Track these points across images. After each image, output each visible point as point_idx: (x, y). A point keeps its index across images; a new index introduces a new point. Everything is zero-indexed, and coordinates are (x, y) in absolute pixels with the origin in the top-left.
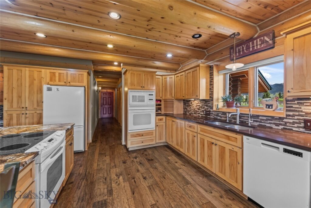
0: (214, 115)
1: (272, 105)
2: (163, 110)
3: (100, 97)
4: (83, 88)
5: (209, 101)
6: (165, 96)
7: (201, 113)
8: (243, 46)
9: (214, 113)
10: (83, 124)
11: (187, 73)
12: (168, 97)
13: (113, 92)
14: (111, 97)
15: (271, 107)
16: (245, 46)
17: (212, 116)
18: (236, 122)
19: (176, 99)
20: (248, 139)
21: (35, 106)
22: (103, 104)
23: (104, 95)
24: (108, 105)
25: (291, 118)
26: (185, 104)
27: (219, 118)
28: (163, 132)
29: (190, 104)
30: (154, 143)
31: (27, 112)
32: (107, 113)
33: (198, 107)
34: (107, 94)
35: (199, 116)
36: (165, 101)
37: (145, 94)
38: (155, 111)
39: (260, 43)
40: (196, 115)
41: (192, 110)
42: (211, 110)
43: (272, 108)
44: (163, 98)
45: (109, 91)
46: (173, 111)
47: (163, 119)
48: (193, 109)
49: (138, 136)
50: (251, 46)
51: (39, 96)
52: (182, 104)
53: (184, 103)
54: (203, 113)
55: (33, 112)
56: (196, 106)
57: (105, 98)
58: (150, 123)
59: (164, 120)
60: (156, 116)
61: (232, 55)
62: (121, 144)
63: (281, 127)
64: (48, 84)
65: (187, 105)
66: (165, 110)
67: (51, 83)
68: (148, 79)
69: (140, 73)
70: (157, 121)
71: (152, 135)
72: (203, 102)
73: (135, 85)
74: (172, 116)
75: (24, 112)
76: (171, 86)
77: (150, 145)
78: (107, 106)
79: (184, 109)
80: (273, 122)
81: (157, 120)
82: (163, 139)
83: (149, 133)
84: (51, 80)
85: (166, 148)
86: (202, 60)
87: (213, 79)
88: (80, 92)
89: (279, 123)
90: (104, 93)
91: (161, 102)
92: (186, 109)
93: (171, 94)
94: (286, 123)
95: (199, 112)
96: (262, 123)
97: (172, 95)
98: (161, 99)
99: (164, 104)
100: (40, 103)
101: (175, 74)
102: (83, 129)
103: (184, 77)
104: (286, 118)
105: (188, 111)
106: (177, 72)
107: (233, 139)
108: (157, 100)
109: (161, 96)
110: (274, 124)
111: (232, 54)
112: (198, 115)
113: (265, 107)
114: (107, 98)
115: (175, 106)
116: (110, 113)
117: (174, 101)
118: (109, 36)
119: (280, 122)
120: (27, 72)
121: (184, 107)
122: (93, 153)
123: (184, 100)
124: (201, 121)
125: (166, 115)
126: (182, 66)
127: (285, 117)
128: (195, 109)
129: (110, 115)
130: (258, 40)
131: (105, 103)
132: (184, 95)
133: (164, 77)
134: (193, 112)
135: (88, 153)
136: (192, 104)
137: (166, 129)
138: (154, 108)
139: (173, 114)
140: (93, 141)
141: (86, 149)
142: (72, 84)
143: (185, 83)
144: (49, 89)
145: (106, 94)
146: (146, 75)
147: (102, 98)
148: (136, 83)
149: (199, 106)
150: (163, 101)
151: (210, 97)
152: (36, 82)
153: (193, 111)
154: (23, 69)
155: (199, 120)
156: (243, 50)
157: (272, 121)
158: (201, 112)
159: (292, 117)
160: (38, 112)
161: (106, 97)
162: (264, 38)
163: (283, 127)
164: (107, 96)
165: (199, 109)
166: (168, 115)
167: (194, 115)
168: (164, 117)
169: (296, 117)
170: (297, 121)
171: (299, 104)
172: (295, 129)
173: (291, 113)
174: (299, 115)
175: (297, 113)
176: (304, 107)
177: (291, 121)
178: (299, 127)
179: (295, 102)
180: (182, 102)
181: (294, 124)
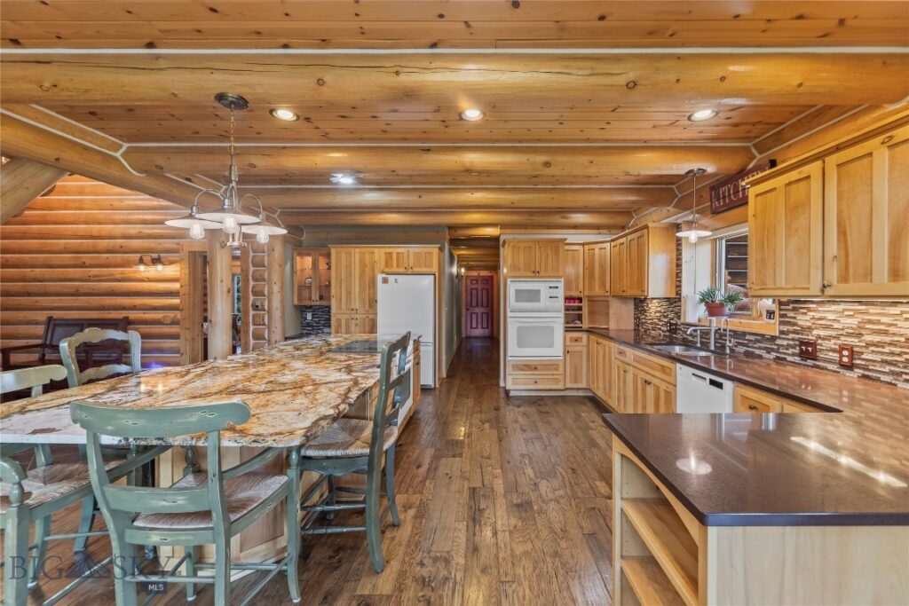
0: (683, 332)
1: (774, 313)
2: (587, 320)
3: (464, 289)
4: (432, 277)
5: (675, 302)
6: (591, 289)
7: (662, 328)
8: (730, 186)
9: (683, 328)
10: (431, 340)
11: (630, 241)
12: (597, 291)
13: (492, 277)
14: (487, 289)
15: (772, 316)
17: (679, 333)
19: (614, 296)
21: (367, 308)
22: (470, 306)
23: (472, 284)
24: (482, 306)
25: (785, 336)
26: (636, 307)
28: (582, 367)
29: (645, 308)
30: (560, 386)
31: (358, 316)
32: (480, 326)
33: (659, 315)
34: (479, 282)
35: (660, 335)
36: (591, 300)
37: (542, 286)
38: (562, 320)
40: (654, 332)
41: (649, 322)
42: (679, 323)
44: (586, 293)
45: (484, 273)
46: (608, 322)
47: (581, 338)
48: (650, 319)
49: (526, 368)
50: (741, 189)
51: (372, 291)
52: (631, 306)
53: (634, 305)
54: (665, 329)
55: (365, 316)
56: (655, 313)
57: (474, 292)
58: (551, 345)
59: (584, 342)
60: (566, 331)
61: (713, 203)
62: (498, 385)
63: (774, 355)
64: (383, 272)
65: (640, 309)
66: (591, 321)
67: (387, 270)
68: (547, 256)
69: (530, 244)
70: (568, 343)
71: (557, 370)
72: (665, 303)
73: (520, 270)
74: (605, 334)
75: (353, 316)
76: (602, 268)
77: (551, 390)
78: (479, 310)
79: (635, 318)
80: (763, 345)
81: (568, 340)
82: (581, 382)
83: (551, 366)
84: (387, 266)
85: (589, 404)
86: (669, 208)
87: (680, 254)
88: (428, 281)
89: (770, 346)
90: (472, 280)
91: (581, 302)
92: (639, 320)
93: (603, 284)
94: (779, 346)
95: (659, 325)
96: (750, 347)
97: (605, 288)
98: (582, 295)
99: (589, 305)
100: (373, 302)
101: (613, 240)
102: (431, 348)
103: (625, 249)
104: (779, 338)
105: (642, 323)
106: (627, 231)
107: (668, 371)
108: (568, 299)
109: (581, 288)
110: (765, 348)
111: (713, 200)
112: (657, 332)
113: (765, 317)
114: (480, 290)
115: (611, 312)
116: (485, 326)
117: (610, 299)
118: (469, 195)
119: (772, 345)
120: (357, 255)
121: (634, 314)
122: (449, 392)
123: (635, 299)
125: (590, 331)
126: (636, 217)
127: (777, 334)
128: (653, 319)
129: (487, 330)
131: (474, 304)
132: (625, 289)
133: (587, 247)
134: (650, 326)
135: (440, 391)
136: (647, 306)
137: (588, 361)
138: (562, 314)
139: (607, 329)
140: (447, 376)
141: (437, 386)
142: (415, 270)
143: (627, 261)
144: (385, 281)
145: (477, 281)
146: (542, 248)
147: (469, 289)
148: (522, 265)
149: (659, 312)
150: (586, 299)
151: (676, 292)
152: (368, 270)
153: (651, 324)
154: (352, 250)
156: (729, 195)
157: (761, 342)
158: (662, 326)
160: (371, 316)
161: (477, 289)
163: (776, 354)
164: (479, 287)
165: (659, 320)
166: (596, 330)
167: (652, 332)
168: (584, 336)
169: (791, 336)
170: (791, 342)
171: (794, 309)
172: (789, 358)
173: (785, 328)
174: (795, 332)
175: (791, 328)
176: (799, 317)
177: (785, 343)
178: (793, 355)
179: (790, 307)
180: (632, 302)
181: (788, 349)
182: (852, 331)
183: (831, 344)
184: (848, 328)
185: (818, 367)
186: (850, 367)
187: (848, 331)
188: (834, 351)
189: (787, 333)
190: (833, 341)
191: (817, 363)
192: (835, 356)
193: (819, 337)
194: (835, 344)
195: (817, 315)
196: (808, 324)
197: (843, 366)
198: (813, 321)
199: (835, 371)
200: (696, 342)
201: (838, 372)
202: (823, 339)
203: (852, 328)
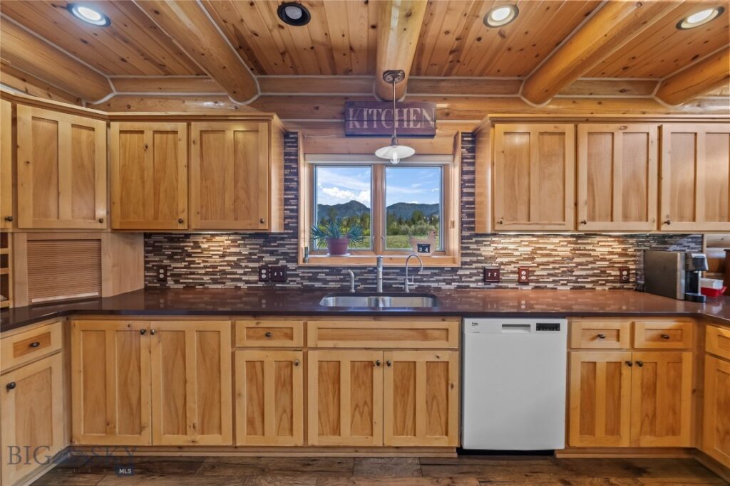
0: (303, 278)
1: (428, 246)
5: (283, 239)
6: (42, 212)
7: (244, 278)
8: (380, 110)
9: (302, 273)
15: (427, 250)
16: (384, 113)
17: (294, 281)
18: (376, 289)
19: (114, 231)
20: (476, 324)
25: (467, 266)
26: (153, 249)
27: (318, 285)
29: (189, 250)
33: (235, 258)
35: (238, 288)
36: (41, 238)
39: (415, 118)
40: (220, 286)
41: (203, 271)
42: (291, 265)
43: (429, 252)
44: (24, 224)
46: (99, 284)
48: (205, 267)
50: (397, 118)
52: (140, 248)
53: (146, 244)
56: (223, 256)
59: (57, 342)
61: (351, 122)
63: (455, 284)
65: (169, 252)
66: (42, 289)
70: (10, 363)
72: (254, 241)
74: (96, 309)
79: (147, 269)
80: (441, 278)
89: (451, 278)
92: (166, 271)
94: (461, 276)
95: (236, 274)
96: (424, 282)
97: (94, 212)
98: (7, 227)
99: (30, 254)
101: (114, 118)
103: (182, 145)
104: (461, 268)
105: (174, 275)
107: (437, 333)
109: (7, 212)
110: (444, 281)
111: (351, 119)
112: (229, 285)
113: (416, 251)
115: (107, 261)
119: (452, 276)
121: (146, 262)
123: (147, 235)
124: (245, 303)
126: (115, 93)
127: (460, 266)
128: (215, 267)
130: (412, 110)
132: (183, 216)
133: (26, 110)
134: (206, 278)
139: (99, 299)
143: (188, 167)
150: (21, 238)
151: (286, 226)
155: (236, 303)
156: (379, 120)
157: (440, 275)
158: (245, 274)
159: (469, 265)
162: (421, 111)
163: (457, 284)
165: (236, 266)
166: (74, 307)
167: (211, 286)
168: (55, 329)
169: (474, 266)
170: (475, 271)
171: (477, 242)
172: (472, 285)
173: (467, 259)
174: (478, 262)
175: (475, 259)
176: (482, 248)
177: (467, 272)
178: (477, 281)
179: (474, 240)
180: (141, 241)
181: (471, 277)
182: (527, 256)
183: (511, 267)
184: (525, 254)
185: (501, 287)
186: (526, 283)
187: (525, 256)
188: (513, 272)
189: (471, 263)
190: (513, 266)
191: (500, 284)
192: (515, 276)
193: (502, 264)
194: (515, 267)
195: (500, 246)
196: (493, 254)
197: (521, 283)
198: (496, 251)
199: (514, 288)
200: (350, 288)
201: (517, 288)
202: (505, 264)
203: (527, 254)
